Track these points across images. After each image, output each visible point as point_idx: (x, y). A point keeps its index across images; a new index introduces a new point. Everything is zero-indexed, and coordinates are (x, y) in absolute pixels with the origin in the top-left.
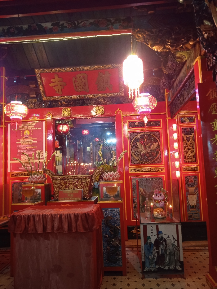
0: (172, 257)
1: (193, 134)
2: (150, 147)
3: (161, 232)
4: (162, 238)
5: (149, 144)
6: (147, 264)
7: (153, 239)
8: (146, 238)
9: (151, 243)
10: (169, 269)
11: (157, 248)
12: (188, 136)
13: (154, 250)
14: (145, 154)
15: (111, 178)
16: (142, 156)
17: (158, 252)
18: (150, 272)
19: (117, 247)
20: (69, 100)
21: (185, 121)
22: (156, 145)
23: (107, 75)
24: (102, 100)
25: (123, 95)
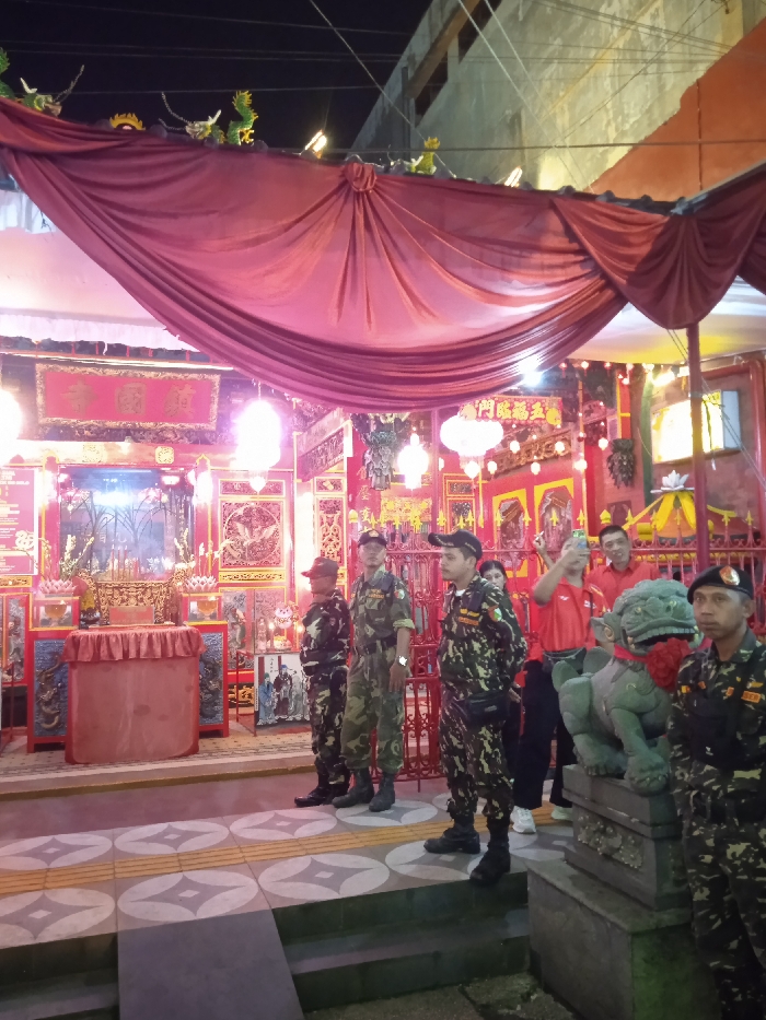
0: (299, 702)
1: (339, 513)
2: (260, 532)
3: (284, 666)
4: (286, 675)
5: (260, 527)
6: (262, 715)
7: (272, 679)
8: (263, 676)
9: (269, 683)
10: (295, 721)
11: (278, 689)
12: (330, 516)
13: (274, 694)
14: (251, 547)
15: (203, 587)
16: (244, 550)
17: (278, 696)
18: (266, 726)
19: (215, 693)
20: (99, 428)
21: (326, 488)
22: (272, 529)
23: (188, 390)
24: (170, 435)
25: (214, 428)
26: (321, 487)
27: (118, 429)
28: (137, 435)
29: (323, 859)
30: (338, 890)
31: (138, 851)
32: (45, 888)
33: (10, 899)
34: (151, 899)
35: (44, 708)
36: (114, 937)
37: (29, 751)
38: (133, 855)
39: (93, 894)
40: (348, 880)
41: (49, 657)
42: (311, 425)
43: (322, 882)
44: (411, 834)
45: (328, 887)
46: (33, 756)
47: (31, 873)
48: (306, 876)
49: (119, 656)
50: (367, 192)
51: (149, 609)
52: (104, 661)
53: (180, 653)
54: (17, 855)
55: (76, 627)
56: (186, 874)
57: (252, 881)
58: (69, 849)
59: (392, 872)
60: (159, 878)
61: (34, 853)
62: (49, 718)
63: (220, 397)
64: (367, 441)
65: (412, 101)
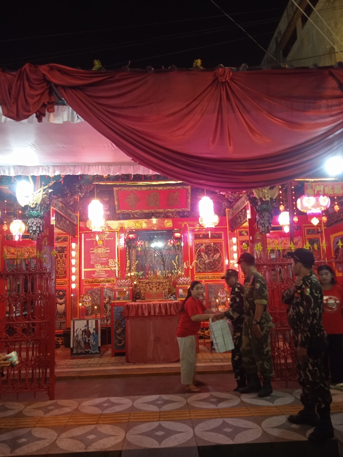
2: (213, 257)
5: (212, 254)
14: (208, 264)
15: (185, 282)
16: (206, 265)
20: (140, 213)
21: (243, 235)
22: (218, 255)
23: (177, 193)
24: (170, 215)
25: (189, 210)
26: (241, 234)
27: (149, 213)
28: (157, 215)
29: (229, 421)
30: (233, 439)
31: (143, 408)
32: (97, 423)
33: (82, 427)
34: (142, 434)
35: (118, 337)
36: (120, 452)
37: (112, 356)
38: (140, 410)
39: (117, 428)
40: (240, 434)
41: (119, 314)
42: (233, 205)
43: (226, 434)
44: (278, 411)
45: (229, 437)
46: (114, 358)
47: (94, 415)
48: (218, 430)
49: (146, 314)
50: (227, 81)
51: (162, 292)
52: (140, 316)
53: (173, 313)
54: (91, 406)
55: (131, 301)
56: (161, 422)
57: (191, 430)
58: (114, 404)
59: (264, 432)
60: (149, 423)
61: (98, 406)
62: (120, 342)
63: (191, 196)
64: (257, 210)
65: (281, 52)
